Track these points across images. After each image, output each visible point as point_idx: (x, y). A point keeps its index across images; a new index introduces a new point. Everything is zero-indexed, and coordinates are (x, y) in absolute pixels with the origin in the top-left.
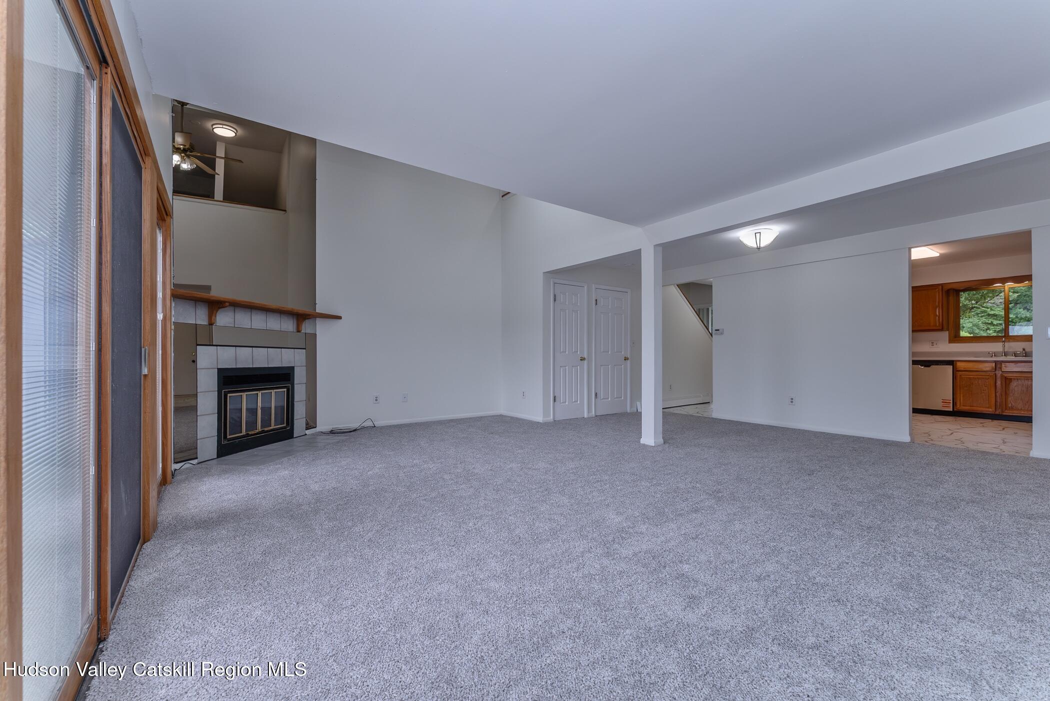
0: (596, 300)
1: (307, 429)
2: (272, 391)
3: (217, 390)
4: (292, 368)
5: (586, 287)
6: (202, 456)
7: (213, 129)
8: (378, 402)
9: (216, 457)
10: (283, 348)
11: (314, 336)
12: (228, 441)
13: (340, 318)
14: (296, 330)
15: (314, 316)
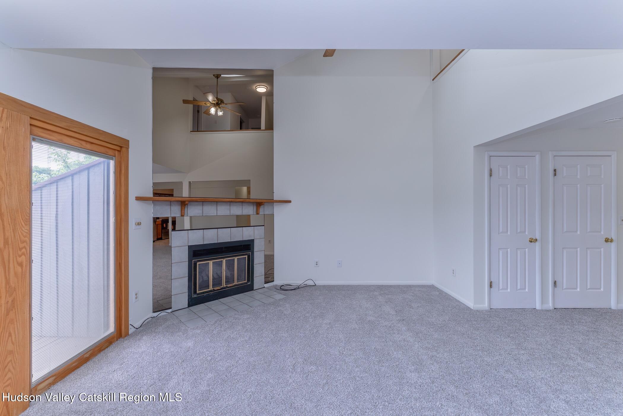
0: (555, 170)
1: (266, 282)
2: (235, 258)
3: (188, 260)
4: (252, 241)
5: (538, 157)
6: (174, 307)
7: (256, 89)
8: (318, 265)
9: (187, 306)
10: (244, 227)
11: (272, 215)
12: (197, 295)
13: (290, 202)
14: (255, 213)
15: (272, 202)
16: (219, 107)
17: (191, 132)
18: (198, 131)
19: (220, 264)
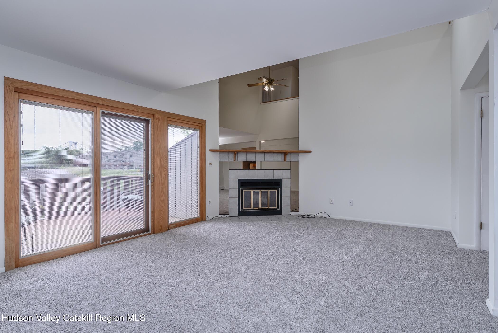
1: (292, 211)
2: (268, 190)
3: (238, 188)
4: (281, 180)
6: (231, 214)
8: (332, 203)
9: (237, 216)
11: (297, 163)
12: (244, 210)
13: (310, 152)
14: (283, 160)
15: (297, 152)
16: (271, 85)
17: (261, 103)
18: (268, 102)
19: (258, 193)
